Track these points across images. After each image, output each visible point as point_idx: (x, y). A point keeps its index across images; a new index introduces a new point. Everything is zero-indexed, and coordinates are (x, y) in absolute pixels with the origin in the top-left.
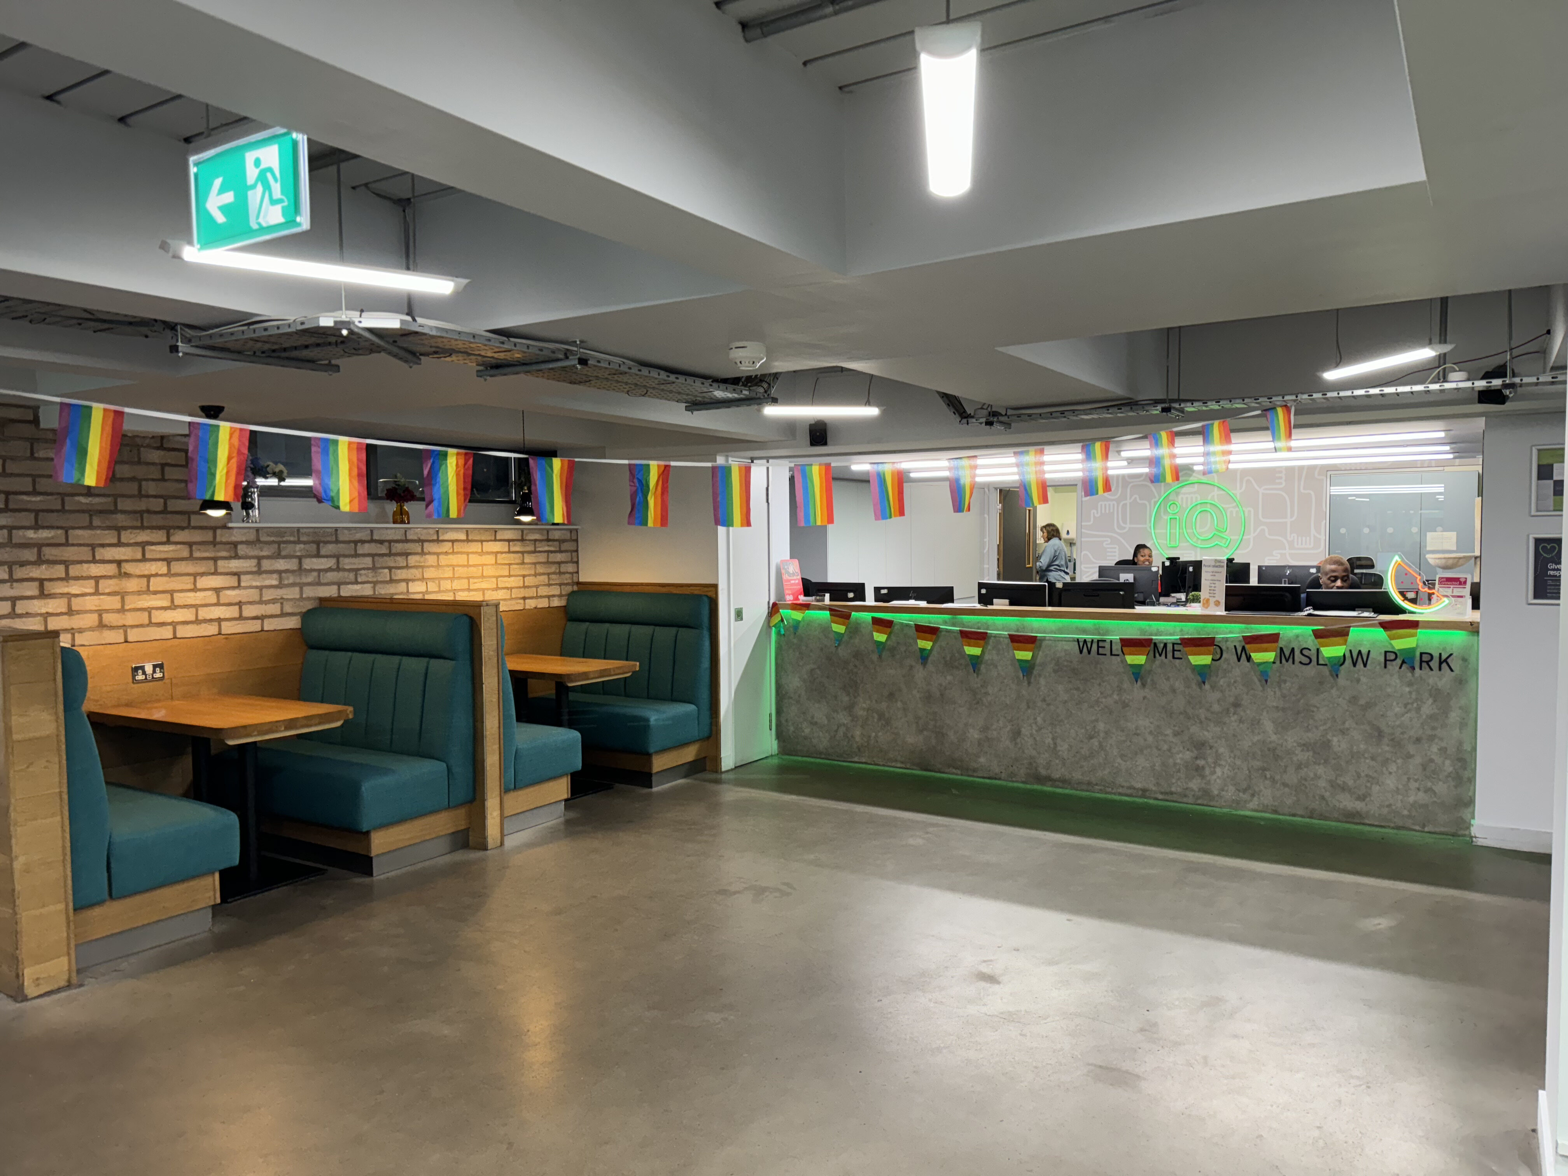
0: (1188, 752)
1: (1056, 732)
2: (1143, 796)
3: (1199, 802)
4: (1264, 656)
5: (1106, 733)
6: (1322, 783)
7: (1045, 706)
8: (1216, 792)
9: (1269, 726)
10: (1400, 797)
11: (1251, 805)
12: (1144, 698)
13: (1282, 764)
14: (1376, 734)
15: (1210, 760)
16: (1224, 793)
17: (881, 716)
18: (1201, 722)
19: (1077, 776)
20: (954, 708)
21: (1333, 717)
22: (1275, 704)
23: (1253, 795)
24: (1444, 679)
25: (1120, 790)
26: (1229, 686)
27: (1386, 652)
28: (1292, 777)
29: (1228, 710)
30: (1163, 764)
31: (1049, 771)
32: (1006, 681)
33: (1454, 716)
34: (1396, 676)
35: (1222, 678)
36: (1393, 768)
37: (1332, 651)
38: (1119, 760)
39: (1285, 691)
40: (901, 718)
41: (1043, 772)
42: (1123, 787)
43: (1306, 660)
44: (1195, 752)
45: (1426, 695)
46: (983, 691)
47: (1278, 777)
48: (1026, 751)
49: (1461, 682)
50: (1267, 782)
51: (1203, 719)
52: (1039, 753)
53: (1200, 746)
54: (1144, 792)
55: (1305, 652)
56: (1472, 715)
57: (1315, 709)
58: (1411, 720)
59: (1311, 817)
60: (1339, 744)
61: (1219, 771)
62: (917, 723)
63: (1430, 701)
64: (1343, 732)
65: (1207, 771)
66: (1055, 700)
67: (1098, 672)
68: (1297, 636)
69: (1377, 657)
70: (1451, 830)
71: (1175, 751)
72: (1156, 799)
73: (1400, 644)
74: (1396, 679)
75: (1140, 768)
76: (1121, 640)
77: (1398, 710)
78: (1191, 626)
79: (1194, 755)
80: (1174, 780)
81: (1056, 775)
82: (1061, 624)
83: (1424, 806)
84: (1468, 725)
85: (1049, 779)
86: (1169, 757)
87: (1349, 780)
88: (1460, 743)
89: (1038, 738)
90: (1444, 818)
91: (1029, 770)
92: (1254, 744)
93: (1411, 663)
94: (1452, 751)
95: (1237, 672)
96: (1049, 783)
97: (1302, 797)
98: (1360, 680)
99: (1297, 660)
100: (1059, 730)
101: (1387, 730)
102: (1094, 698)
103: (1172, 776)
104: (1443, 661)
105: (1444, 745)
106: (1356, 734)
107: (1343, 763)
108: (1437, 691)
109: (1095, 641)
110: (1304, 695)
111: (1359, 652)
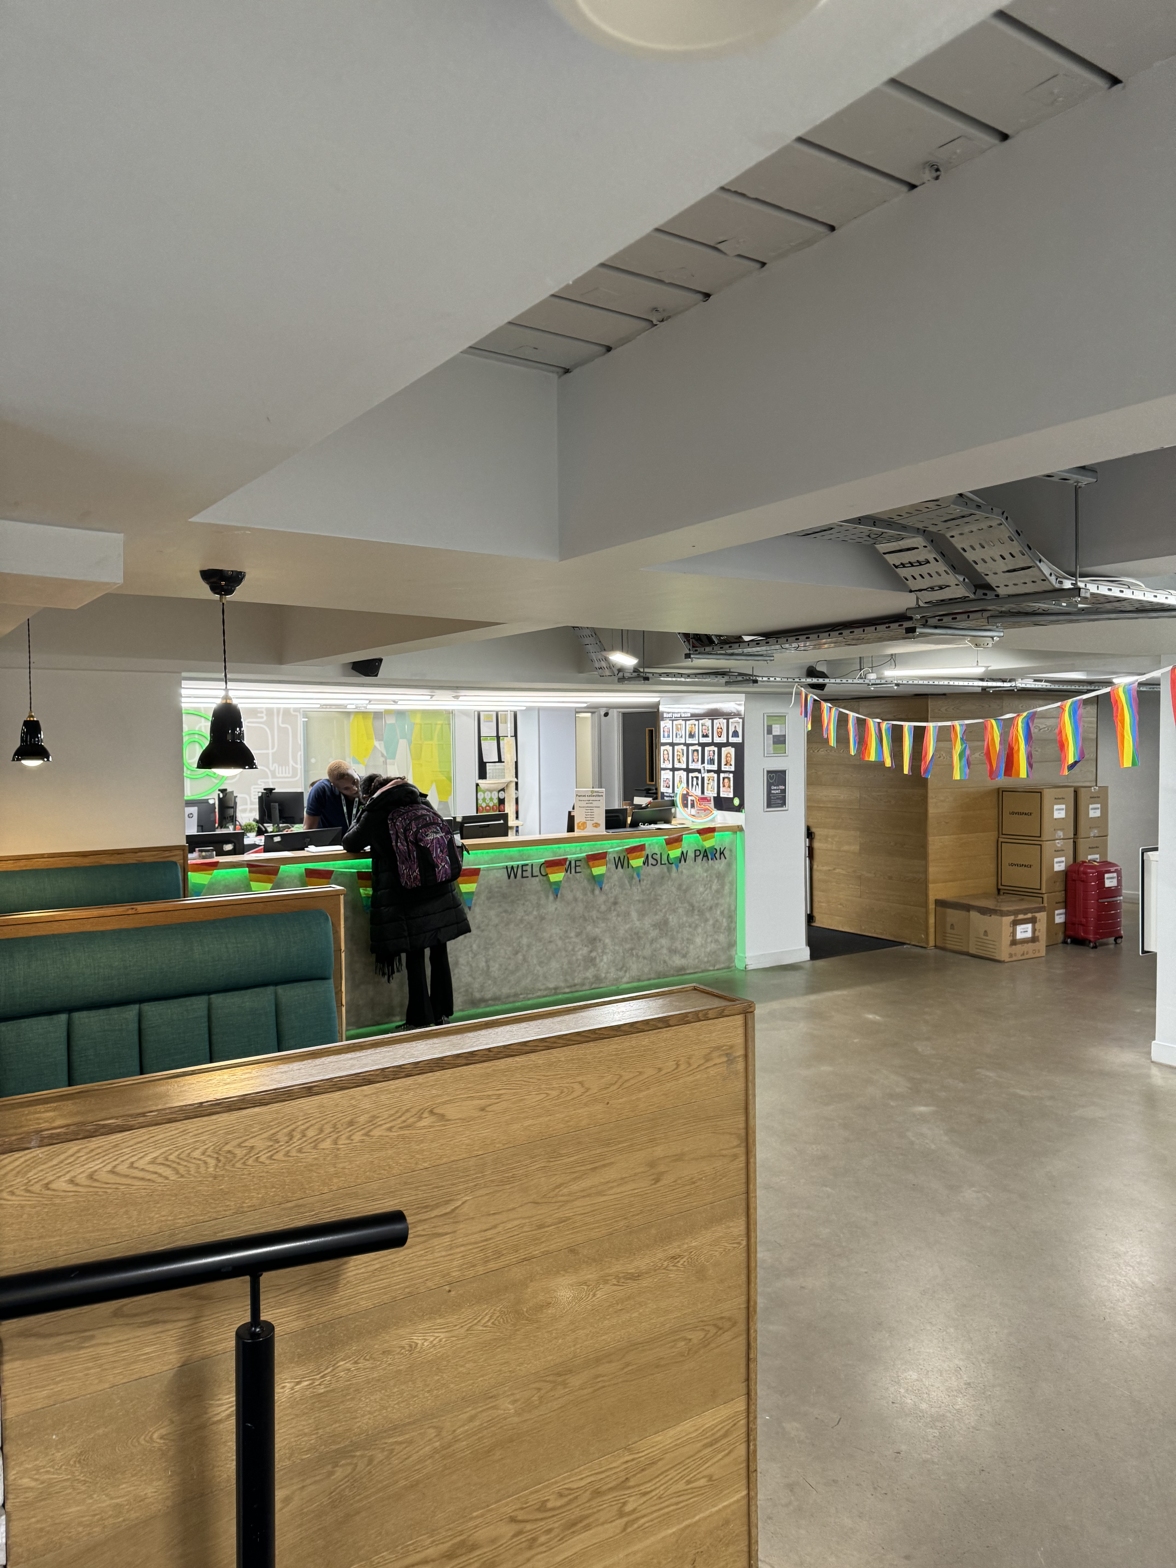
0: (585, 948)
1: (488, 955)
2: (556, 994)
3: (593, 986)
4: (637, 863)
5: (528, 946)
6: (665, 951)
7: (479, 933)
8: (603, 975)
9: (634, 915)
10: (703, 949)
11: (625, 980)
12: (556, 909)
13: (642, 943)
14: (691, 909)
15: (600, 951)
18: (594, 922)
19: (506, 990)
21: (670, 902)
22: (637, 898)
23: (626, 972)
24: (722, 865)
25: (539, 993)
26: (611, 889)
27: (695, 850)
28: (648, 952)
29: (610, 908)
30: (570, 963)
31: (483, 994)
33: (727, 888)
34: (700, 866)
35: (607, 883)
36: (700, 930)
37: (675, 853)
38: (538, 968)
39: (643, 887)
41: (477, 995)
42: (540, 990)
43: (654, 862)
44: (590, 946)
45: (714, 877)
47: (640, 953)
49: (729, 865)
50: (634, 959)
51: (595, 919)
52: (474, 979)
53: (593, 941)
55: (655, 856)
56: (735, 886)
57: (659, 897)
58: (707, 895)
59: (659, 978)
60: (673, 920)
61: (605, 958)
63: (716, 881)
64: (674, 911)
65: (598, 960)
66: (488, 925)
67: (522, 893)
68: (650, 845)
69: (691, 854)
70: (727, 964)
71: (576, 949)
72: (565, 993)
73: (708, 844)
74: (699, 869)
75: (553, 970)
76: (546, 862)
77: (701, 889)
78: (586, 845)
79: (589, 949)
80: (576, 974)
81: (488, 995)
82: (493, 855)
83: (715, 952)
84: (733, 893)
85: (483, 1000)
86: (573, 955)
87: (677, 945)
88: (730, 905)
89: (474, 965)
90: (723, 958)
91: (465, 998)
92: (626, 931)
93: (707, 856)
94: (726, 912)
95: (615, 877)
96: (483, 1005)
97: (654, 964)
98: (682, 872)
99: (650, 863)
100: (491, 953)
101: (696, 905)
102: (519, 917)
103: (575, 971)
104: (722, 853)
105: (722, 909)
106: (681, 911)
107: (675, 933)
108: (719, 873)
109: (520, 866)
110: (654, 888)
111: (682, 853)
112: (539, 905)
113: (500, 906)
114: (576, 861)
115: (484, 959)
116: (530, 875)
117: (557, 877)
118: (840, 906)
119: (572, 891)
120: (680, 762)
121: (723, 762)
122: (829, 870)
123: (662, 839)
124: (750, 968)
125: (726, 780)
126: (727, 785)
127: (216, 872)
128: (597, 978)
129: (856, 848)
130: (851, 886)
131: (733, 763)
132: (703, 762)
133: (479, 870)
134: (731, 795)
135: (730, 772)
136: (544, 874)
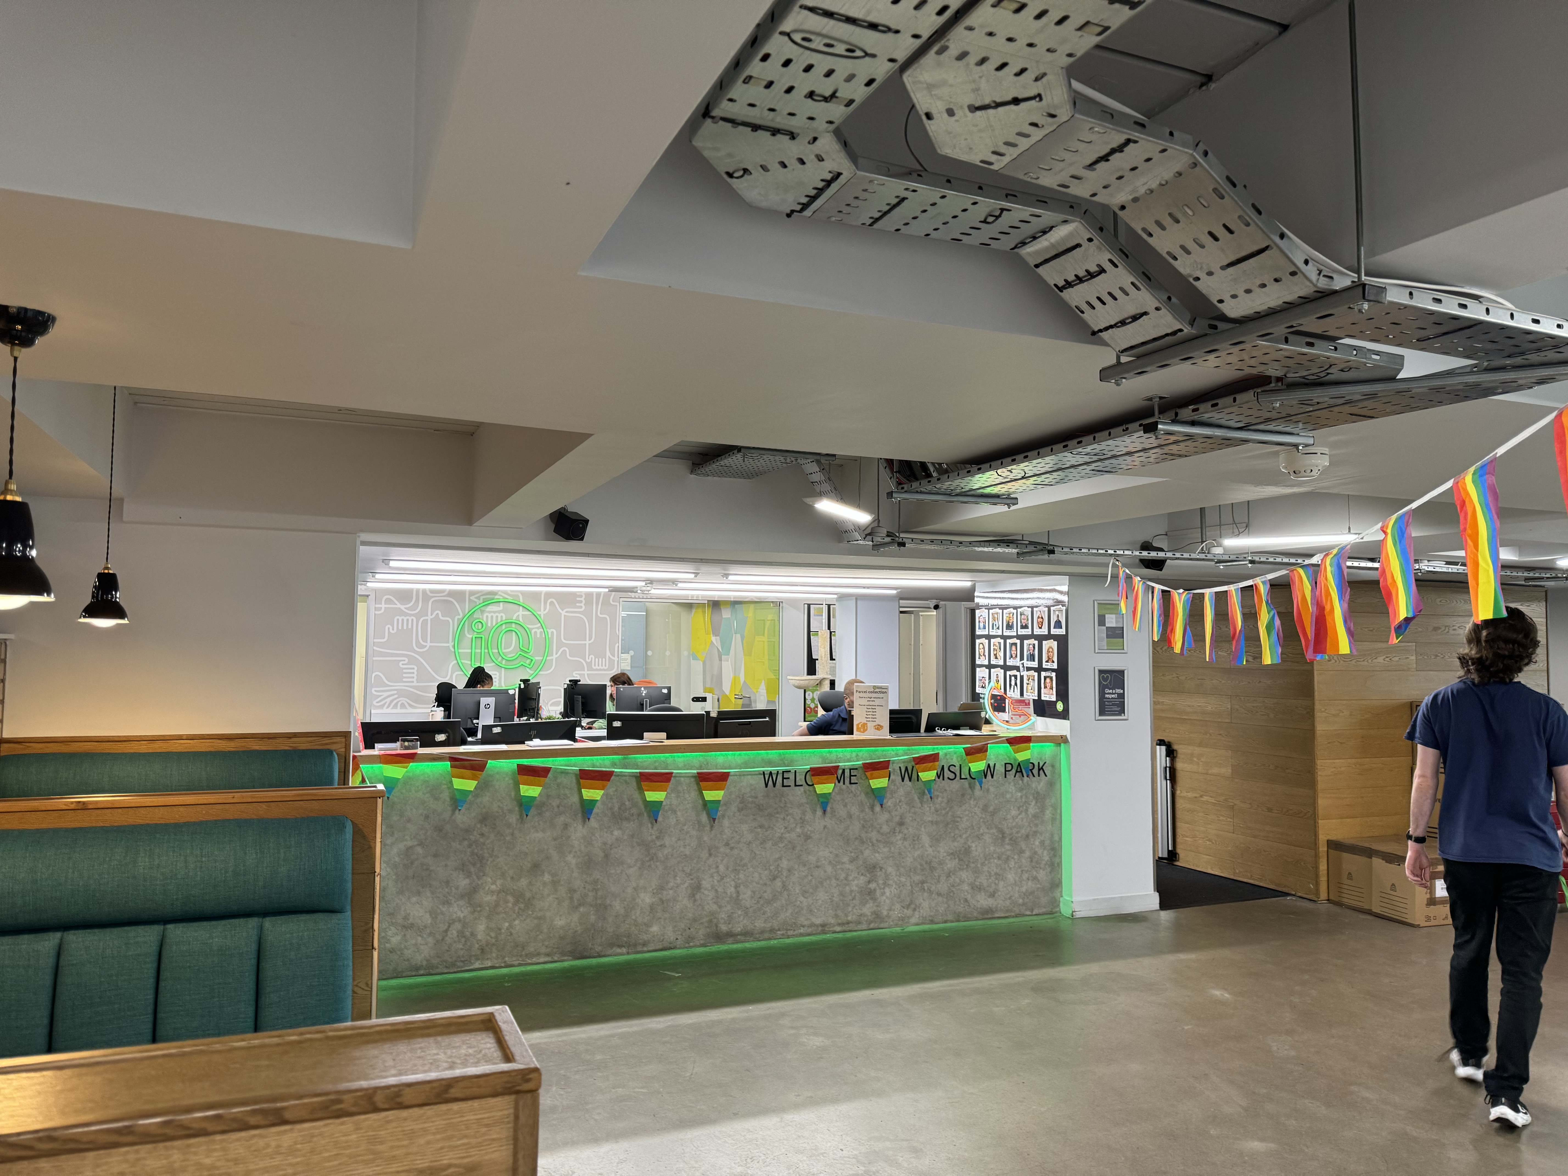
0: (862, 878)
1: (739, 879)
2: (824, 932)
3: (872, 926)
4: (928, 775)
5: (789, 871)
6: (966, 887)
7: (728, 851)
8: (885, 913)
9: (926, 840)
10: (1017, 888)
11: (913, 920)
12: (825, 827)
13: (936, 875)
14: (1001, 836)
15: (881, 882)
16: (891, 913)
17: (519, 897)
18: (873, 845)
19: (759, 924)
20: (622, 870)
21: (972, 825)
22: (930, 819)
23: (914, 910)
24: (1042, 784)
25: (802, 931)
26: (895, 806)
27: (1006, 764)
28: (943, 887)
29: (894, 829)
30: (842, 894)
31: (730, 926)
32: (685, 828)
33: (1048, 813)
34: (1012, 784)
35: (890, 798)
36: (1012, 864)
37: (978, 766)
38: (802, 899)
39: (937, 806)
40: (549, 895)
41: (724, 928)
42: (803, 926)
43: (952, 776)
44: (868, 875)
45: (1031, 797)
46: (658, 843)
47: (933, 888)
48: (706, 908)
49: (1051, 784)
50: (926, 894)
51: (875, 842)
52: (720, 907)
53: (872, 869)
54: (824, 928)
55: (952, 769)
56: (1059, 811)
57: (959, 819)
58: (1022, 821)
59: (958, 921)
60: (977, 849)
61: (887, 890)
62: (571, 898)
63: (1033, 803)
64: (979, 837)
65: (878, 894)
66: (739, 842)
67: (782, 805)
68: (946, 755)
69: (1000, 769)
70: (1048, 909)
71: (851, 878)
72: (835, 932)
73: (1022, 756)
74: (1012, 787)
75: (820, 902)
76: (812, 769)
77: (1014, 812)
78: (864, 751)
79: (867, 879)
80: (850, 909)
81: (738, 929)
82: (746, 757)
83: (1032, 893)
84: (1057, 819)
85: (730, 935)
86: (846, 885)
87: (983, 880)
88: (1052, 835)
89: (720, 890)
90: (1044, 900)
91: (708, 930)
92: (915, 860)
93: (1021, 771)
94: (1047, 842)
95: (901, 792)
96: (731, 940)
97: (951, 903)
98: (988, 790)
99: (946, 776)
100: (741, 876)
101: (1007, 831)
102: (778, 835)
103: (848, 905)
104: (1041, 769)
105: (1042, 838)
106: (987, 838)
107: (979, 865)
108: (1038, 793)
109: (781, 772)
110: (951, 808)
111: (989, 766)
112: (803, 821)
113: (755, 819)
114: (850, 769)
115: (733, 883)
116: (792, 784)
117: (825, 788)
118: (1208, 843)
119: (845, 806)
120: (996, 658)
121: (1045, 659)
122: (1196, 797)
123: (960, 748)
124: (1078, 915)
125: (1048, 680)
127: (412, 765)
128: (877, 916)
129: (1227, 771)
130: (1221, 818)
131: (1055, 659)
132: (1022, 659)
133: (728, 774)
134: (1054, 698)
135: (1053, 670)
136: (810, 784)
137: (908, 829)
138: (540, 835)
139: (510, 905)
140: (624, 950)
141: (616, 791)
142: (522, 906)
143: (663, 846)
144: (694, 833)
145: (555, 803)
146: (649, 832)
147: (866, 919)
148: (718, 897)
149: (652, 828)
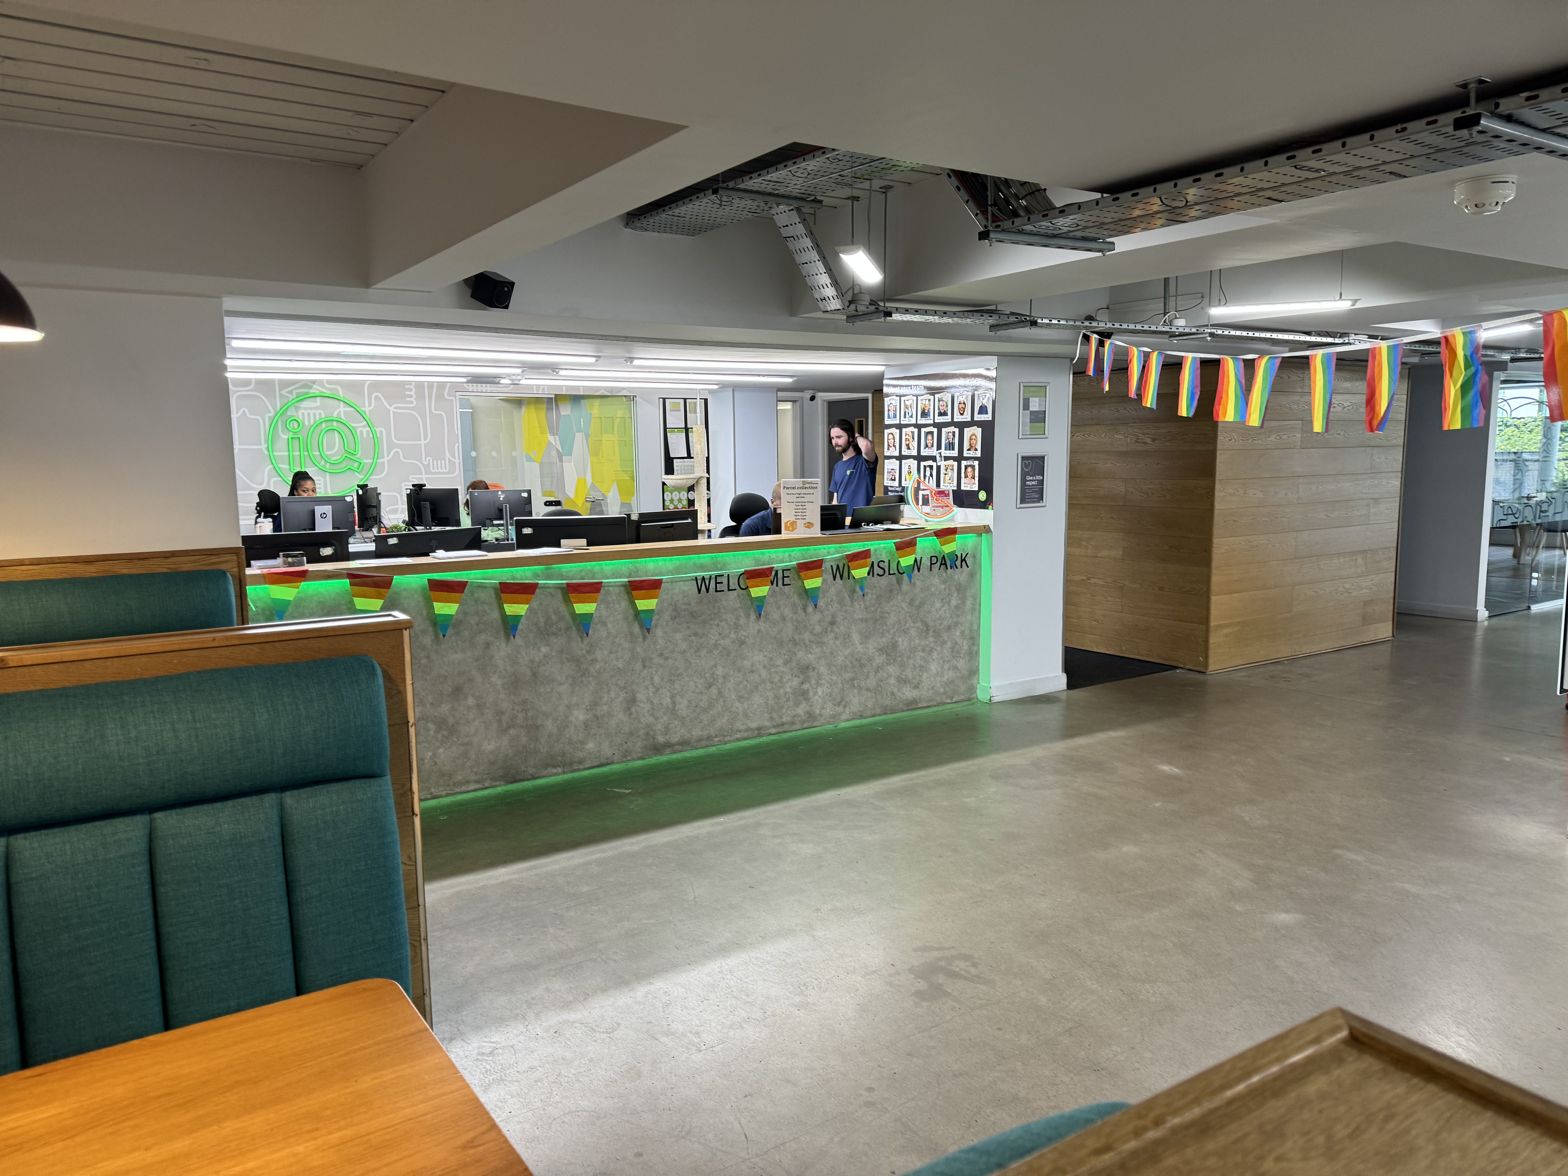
0: (796, 679)
1: (674, 689)
2: (760, 735)
3: (805, 725)
4: (860, 573)
5: (725, 678)
6: (892, 681)
7: (662, 661)
8: (818, 712)
9: (856, 637)
10: (939, 678)
11: (844, 717)
12: (759, 631)
13: (865, 671)
14: (925, 629)
15: (813, 682)
16: (824, 711)
18: (806, 646)
19: (697, 732)
21: (900, 621)
22: (860, 617)
23: (845, 706)
24: (964, 575)
25: (739, 735)
26: (827, 605)
27: (931, 557)
28: (872, 682)
29: (826, 629)
30: (776, 697)
31: (667, 737)
32: (617, 640)
33: (969, 602)
34: (937, 577)
35: (822, 598)
36: (935, 655)
37: (907, 561)
38: (737, 704)
39: (867, 603)
41: (661, 739)
42: (740, 731)
43: (881, 572)
44: (802, 677)
45: (954, 589)
46: (589, 658)
47: (863, 684)
48: (642, 720)
49: (972, 575)
50: (856, 691)
51: (808, 643)
52: (656, 719)
53: (805, 670)
54: (760, 731)
55: (881, 564)
56: (978, 601)
57: (887, 615)
58: (945, 612)
59: (886, 714)
60: (903, 643)
61: (820, 690)
63: (955, 595)
64: (905, 632)
65: (811, 694)
66: (673, 652)
67: (716, 611)
68: (875, 550)
69: (926, 562)
70: (967, 696)
71: (785, 680)
72: (771, 734)
73: (948, 549)
74: (936, 580)
75: (755, 706)
76: (746, 573)
77: (938, 605)
78: (796, 551)
79: (800, 680)
80: (784, 711)
81: (675, 739)
82: (678, 562)
83: (952, 682)
84: (976, 609)
85: (668, 745)
86: (781, 687)
87: (909, 673)
88: (971, 624)
89: (655, 701)
90: (963, 688)
91: (645, 742)
92: (846, 658)
93: (945, 564)
94: (967, 632)
95: (833, 591)
96: (668, 750)
97: (879, 697)
98: (914, 584)
99: (875, 573)
100: (677, 686)
101: (931, 624)
102: (712, 642)
103: (783, 707)
104: (963, 560)
105: (962, 628)
106: (913, 632)
107: (905, 659)
108: (960, 584)
109: (713, 577)
110: (880, 604)
111: (916, 560)
112: (737, 626)
113: (689, 627)
114: (783, 570)
115: (668, 694)
116: (726, 589)
117: (760, 591)
118: (1094, 623)
119: (779, 608)
120: (909, 448)
121: (966, 445)
122: (1083, 580)
123: (890, 544)
124: (995, 699)
125: (969, 469)
126: (970, 474)
127: (304, 585)
128: (811, 715)
129: (1118, 553)
130: (1110, 599)
131: (979, 447)
132: (939, 448)
133: (660, 581)
134: (976, 488)
136: (744, 587)
137: (839, 628)
138: (459, 656)
139: (432, 733)
140: (560, 770)
141: (540, 604)
142: (446, 733)
143: (595, 660)
144: (626, 645)
145: (474, 620)
146: (579, 647)
147: (799, 719)
148: (653, 709)
149: (582, 642)
